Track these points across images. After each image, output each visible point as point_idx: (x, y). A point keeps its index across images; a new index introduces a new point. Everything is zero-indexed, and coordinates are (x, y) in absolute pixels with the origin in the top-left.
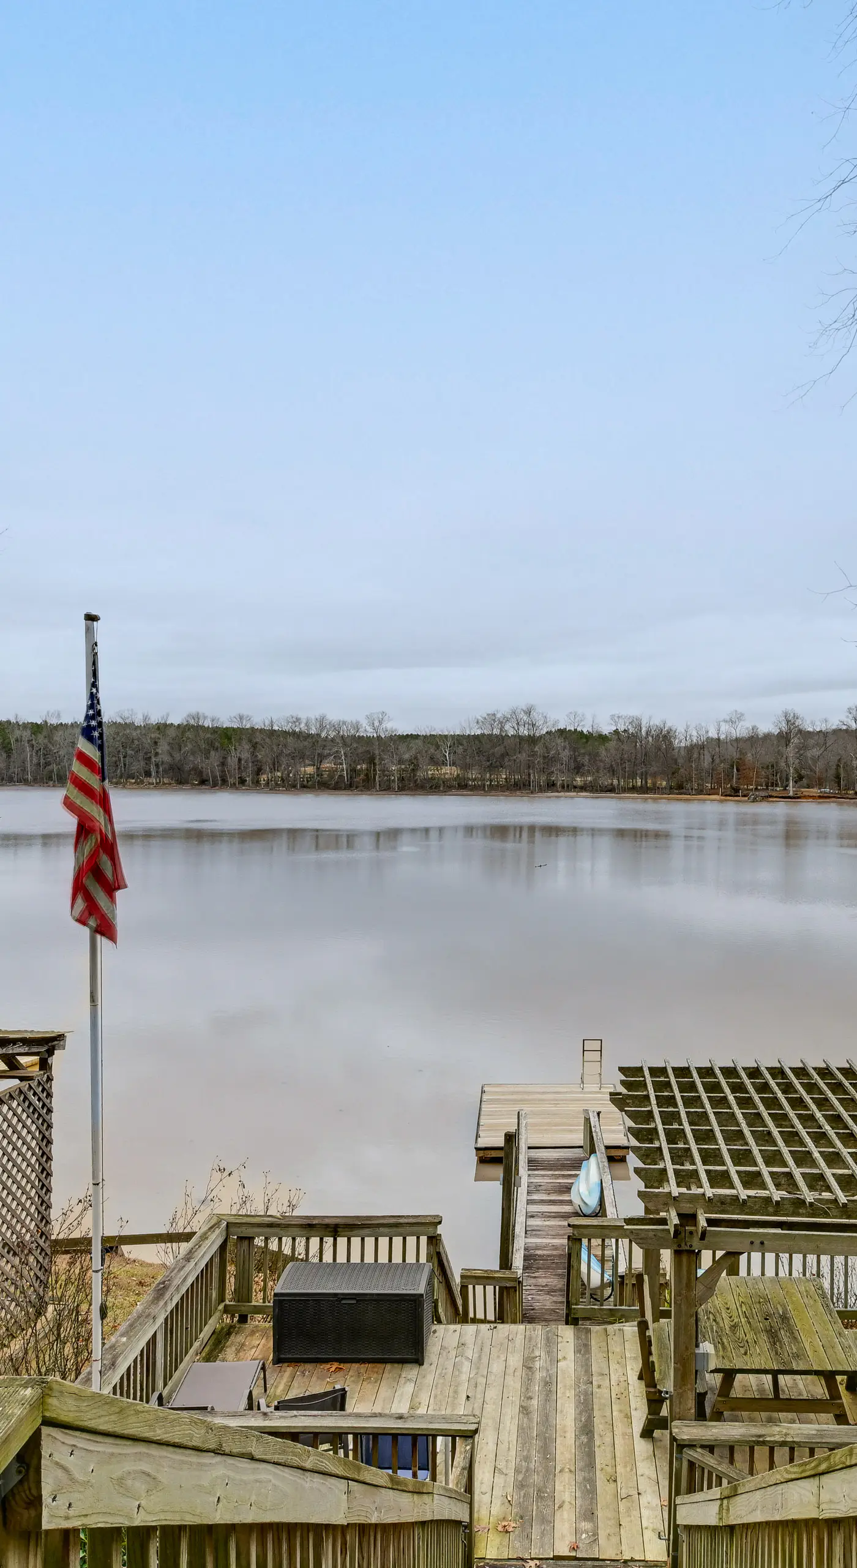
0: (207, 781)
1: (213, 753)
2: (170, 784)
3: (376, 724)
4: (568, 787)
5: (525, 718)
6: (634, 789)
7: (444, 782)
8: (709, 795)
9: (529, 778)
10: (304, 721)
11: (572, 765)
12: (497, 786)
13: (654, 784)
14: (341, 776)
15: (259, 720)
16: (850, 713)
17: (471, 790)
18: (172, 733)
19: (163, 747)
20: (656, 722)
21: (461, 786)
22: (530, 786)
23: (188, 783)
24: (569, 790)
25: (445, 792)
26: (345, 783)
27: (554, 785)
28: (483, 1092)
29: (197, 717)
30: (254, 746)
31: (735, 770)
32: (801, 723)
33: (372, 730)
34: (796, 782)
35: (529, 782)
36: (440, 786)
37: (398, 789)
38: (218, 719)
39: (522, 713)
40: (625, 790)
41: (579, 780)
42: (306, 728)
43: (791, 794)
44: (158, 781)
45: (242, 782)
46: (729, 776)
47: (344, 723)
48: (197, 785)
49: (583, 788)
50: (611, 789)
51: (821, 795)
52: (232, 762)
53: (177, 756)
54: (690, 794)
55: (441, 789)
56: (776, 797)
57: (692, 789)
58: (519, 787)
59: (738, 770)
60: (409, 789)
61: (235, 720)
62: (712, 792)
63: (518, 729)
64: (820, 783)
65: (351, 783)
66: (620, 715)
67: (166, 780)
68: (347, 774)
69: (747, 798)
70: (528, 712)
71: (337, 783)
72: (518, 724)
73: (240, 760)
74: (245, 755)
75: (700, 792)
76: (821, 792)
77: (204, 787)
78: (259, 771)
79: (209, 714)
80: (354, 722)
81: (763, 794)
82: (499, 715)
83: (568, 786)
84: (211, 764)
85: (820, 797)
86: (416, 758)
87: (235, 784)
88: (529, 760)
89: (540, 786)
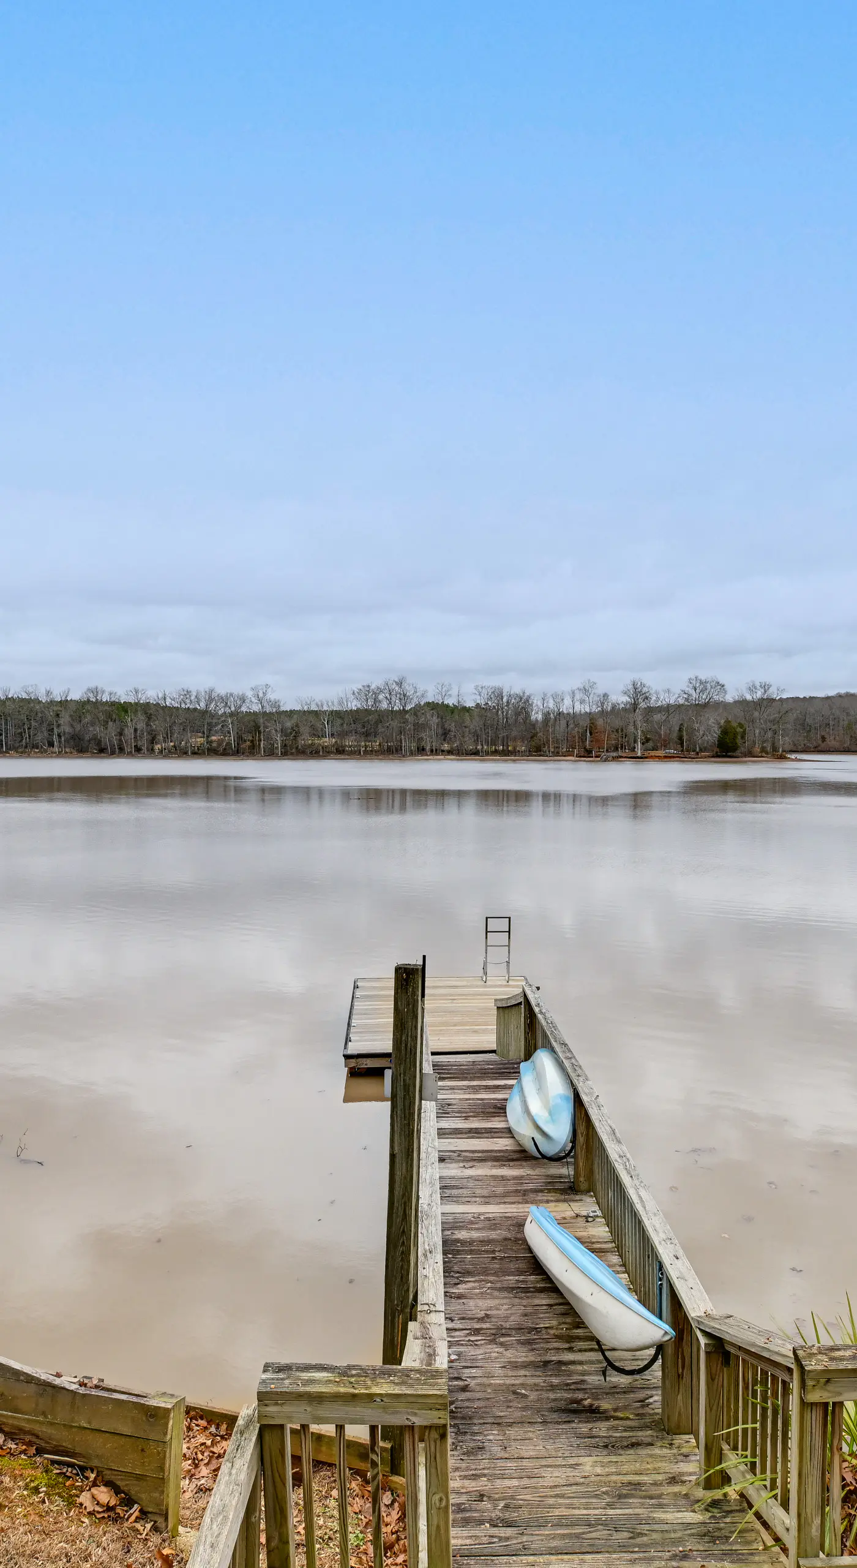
0: (104, 749)
1: (110, 723)
2: (71, 753)
3: (261, 695)
4: (435, 752)
5: (397, 688)
6: (496, 752)
7: (323, 748)
8: (565, 756)
9: (401, 743)
10: (194, 694)
11: (440, 731)
12: (371, 751)
13: (515, 748)
14: (229, 744)
15: (151, 695)
16: (691, 683)
17: (348, 755)
18: (73, 707)
19: (65, 719)
20: (517, 690)
21: (340, 752)
22: (401, 750)
23: (88, 752)
24: (437, 754)
25: (324, 756)
26: (232, 749)
27: (423, 749)
28: (356, 987)
29: (95, 691)
30: (149, 717)
31: (588, 734)
32: (647, 690)
33: (257, 701)
34: (643, 744)
35: (401, 747)
36: (319, 752)
37: (281, 754)
38: (116, 693)
39: (394, 684)
40: (487, 754)
41: (446, 747)
42: (196, 700)
43: (639, 754)
44: (60, 750)
45: (138, 750)
46: (583, 739)
47: (231, 695)
48: (96, 753)
49: (450, 752)
50: (476, 753)
51: (666, 755)
52: (129, 732)
53: (78, 727)
54: (547, 756)
55: (321, 754)
56: (625, 757)
57: (549, 752)
58: (392, 751)
59: (591, 734)
60: (292, 754)
61: (131, 693)
62: (569, 753)
63: (391, 699)
64: (665, 746)
65: (238, 750)
66: (483, 685)
67: (67, 750)
68: (234, 741)
69: (599, 759)
70: (400, 684)
71: (225, 749)
72: (390, 694)
73: (136, 730)
74: (141, 726)
75: (557, 754)
76: (666, 753)
77: (103, 755)
78: (153, 741)
79: (108, 689)
80: (241, 694)
81: (615, 754)
82: (373, 687)
83: (436, 750)
84: (109, 734)
85: (665, 757)
86: (297, 726)
87: (131, 752)
88: (401, 727)
89: (411, 750)
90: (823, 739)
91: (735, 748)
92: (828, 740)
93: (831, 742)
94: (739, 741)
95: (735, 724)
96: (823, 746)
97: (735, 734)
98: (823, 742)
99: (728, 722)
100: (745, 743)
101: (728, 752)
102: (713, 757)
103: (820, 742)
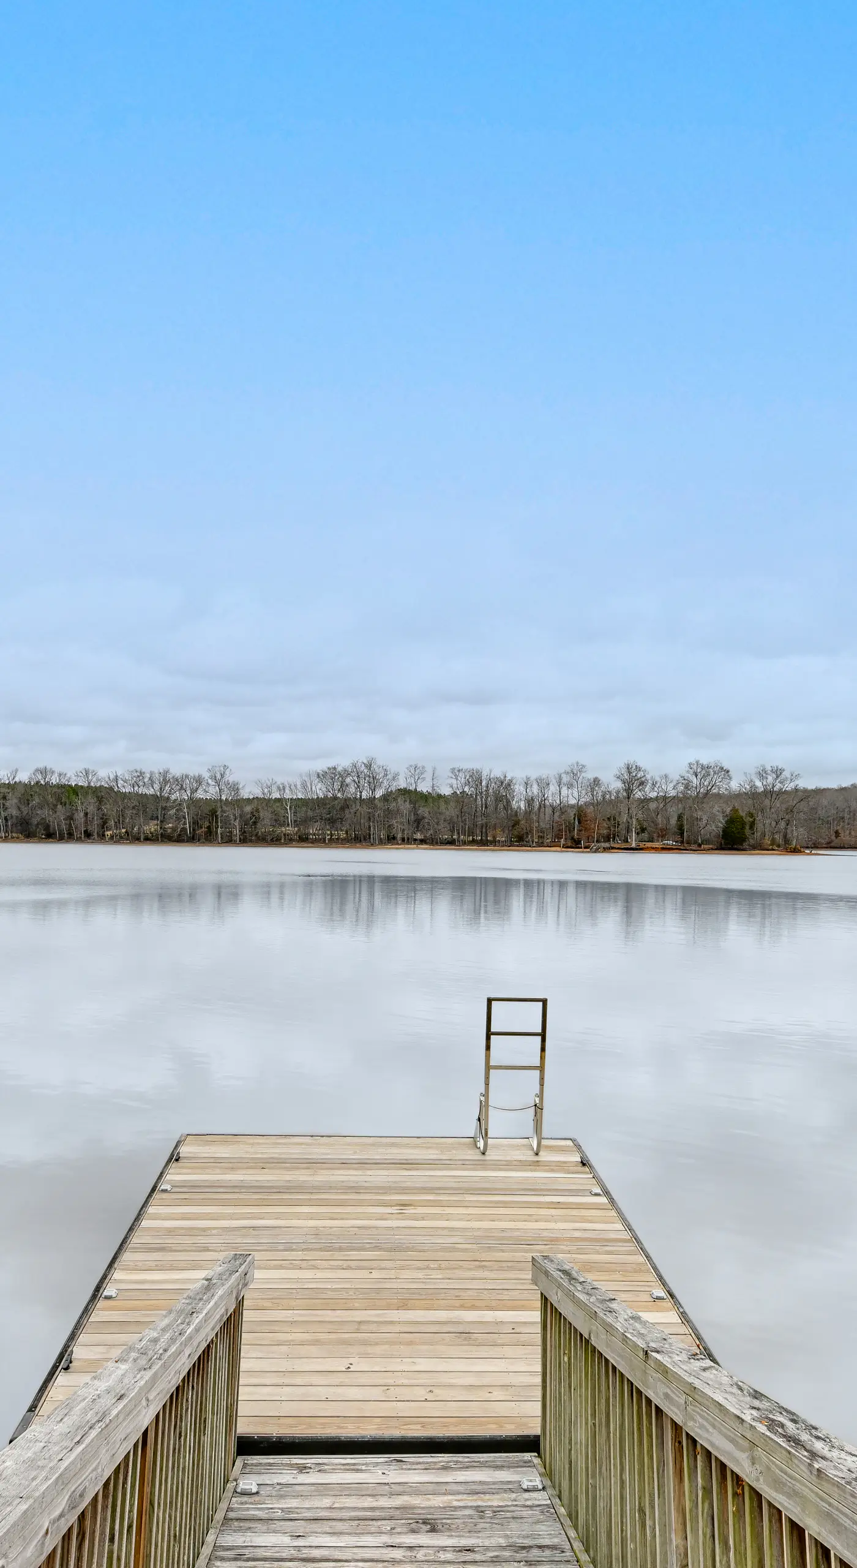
0: (53, 834)
1: (59, 806)
2: (18, 838)
3: (218, 776)
4: (407, 841)
5: (366, 771)
6: (474, 842)
7: (285, 835)
8: (550, 847)
9: (370, 830)
10: (148, 776)
11: (413, 818)
12: (337, 839)
13: (494, 837)
14: (184, 829)
15: (103, 775)
16: (692, 767)
17: (312, 843)
18: (22, 790)
19: (12, 802)
20: (497, 773)
21: (303, 840)
22: (370, 838)
23: (36, 837)
24: (409, 843)
25: (286, 844)
26: (187, 835)
27: (394, 838)
29: (44, 772)
30: (100, 800)
31: (577, 823)
32: (648, 779)
33: (214, 783)
34: (638, 834)
35: (370, 835)
36: (281, 839)
37: (240, 841)
38: (65, 774)
39: (363, 765)
40: (464, 843)
41: (419, 836)
42: (150, 782)
43: (634, 845)
44: (7, 835)
45: (88, 835)
46: (570, 828)
47: (187, 776)
48: (44, 838)
49: (423, 841)
50: (451, 843)
51: (664, 846)
52: (80, 816)
53: (25, 810)
54: (530, 846)
55: (283, 841)
56: (618, 849)
57: (533, 842)
58: (360, 839)
59: (579, 822)
60: (251, 841)
61: (81, 774)
62: (553, 844)
63: (359, 782)
64: (663, 835)
65: (193, 836)
66: (461, 768)
67: (14, 835)
68: (190, 827)
69: (589, 850)
70: (369, 766)
71: (180, 835)
72: (358, 776)
73: (86, 814)
74: (91, 809)
75: (541, 844)
76: (664, 844)
77: (51, 840)
78: (104, 825)
79: (57, 770)
80: (197, 775)
81: (607, 845)
82: (339, 769)
83: (408, 839)
84: (57, 818)
85: (663, 849)
86: (257, 811)
87: (81, 837)
88: (369, 813)
89: (381, 839)
90: (837, 834)
91: (743, 839)
92: (842, 835)
93: (845, 837)
94: (747, 831)
95: (742, 814)
96: (836, 842)
97: (743, 824)
98: (836, 837)
99: (735, 810)
100: (754, 833)
101: (734, 844)
102: (716, 849)
103: (833, 837)
